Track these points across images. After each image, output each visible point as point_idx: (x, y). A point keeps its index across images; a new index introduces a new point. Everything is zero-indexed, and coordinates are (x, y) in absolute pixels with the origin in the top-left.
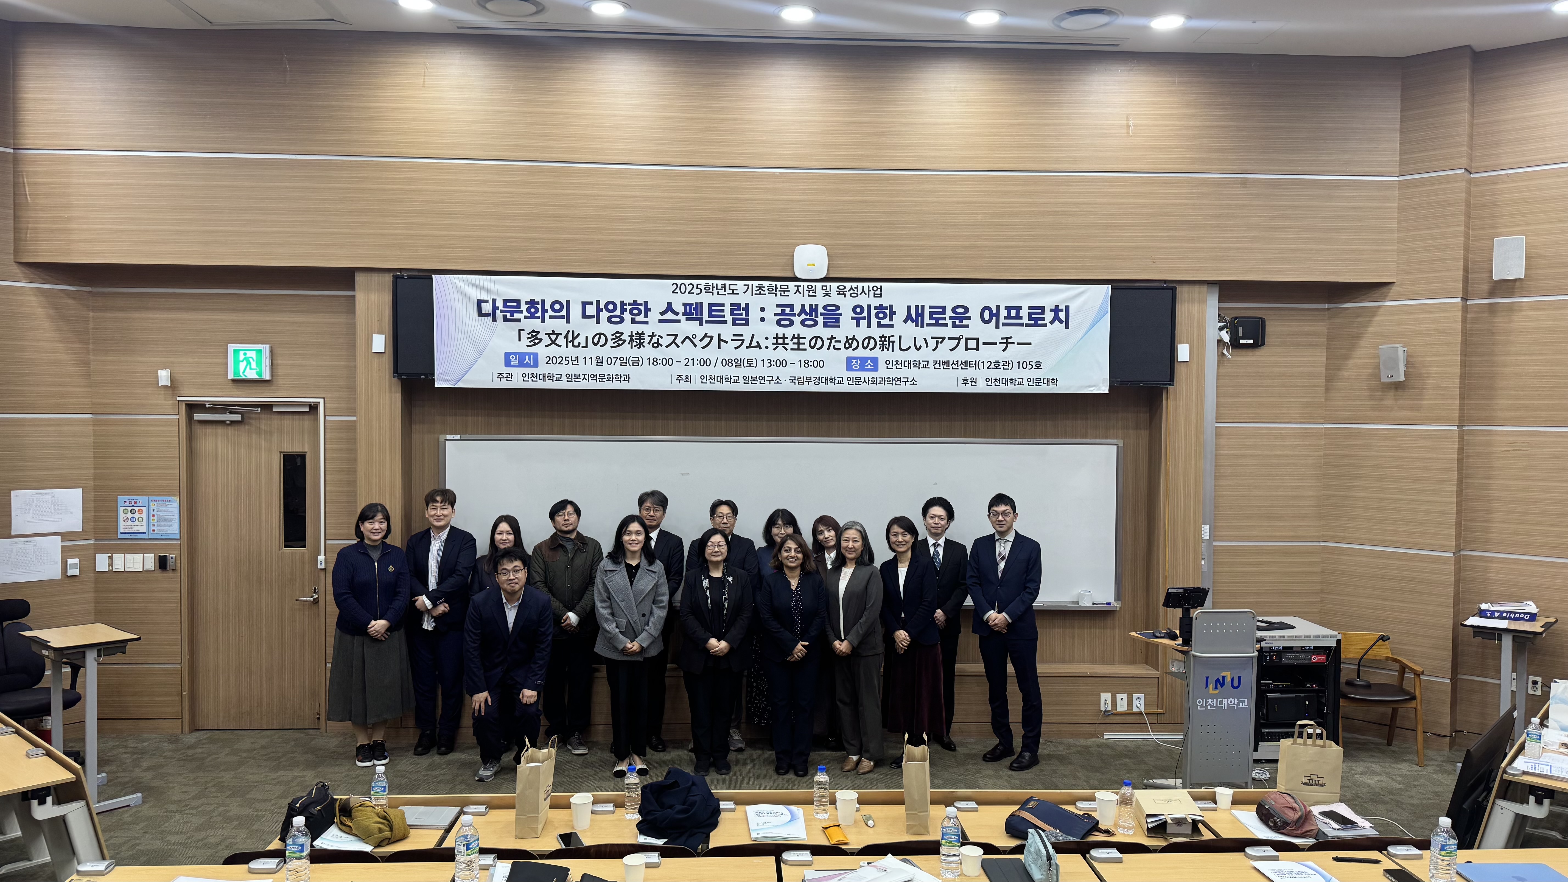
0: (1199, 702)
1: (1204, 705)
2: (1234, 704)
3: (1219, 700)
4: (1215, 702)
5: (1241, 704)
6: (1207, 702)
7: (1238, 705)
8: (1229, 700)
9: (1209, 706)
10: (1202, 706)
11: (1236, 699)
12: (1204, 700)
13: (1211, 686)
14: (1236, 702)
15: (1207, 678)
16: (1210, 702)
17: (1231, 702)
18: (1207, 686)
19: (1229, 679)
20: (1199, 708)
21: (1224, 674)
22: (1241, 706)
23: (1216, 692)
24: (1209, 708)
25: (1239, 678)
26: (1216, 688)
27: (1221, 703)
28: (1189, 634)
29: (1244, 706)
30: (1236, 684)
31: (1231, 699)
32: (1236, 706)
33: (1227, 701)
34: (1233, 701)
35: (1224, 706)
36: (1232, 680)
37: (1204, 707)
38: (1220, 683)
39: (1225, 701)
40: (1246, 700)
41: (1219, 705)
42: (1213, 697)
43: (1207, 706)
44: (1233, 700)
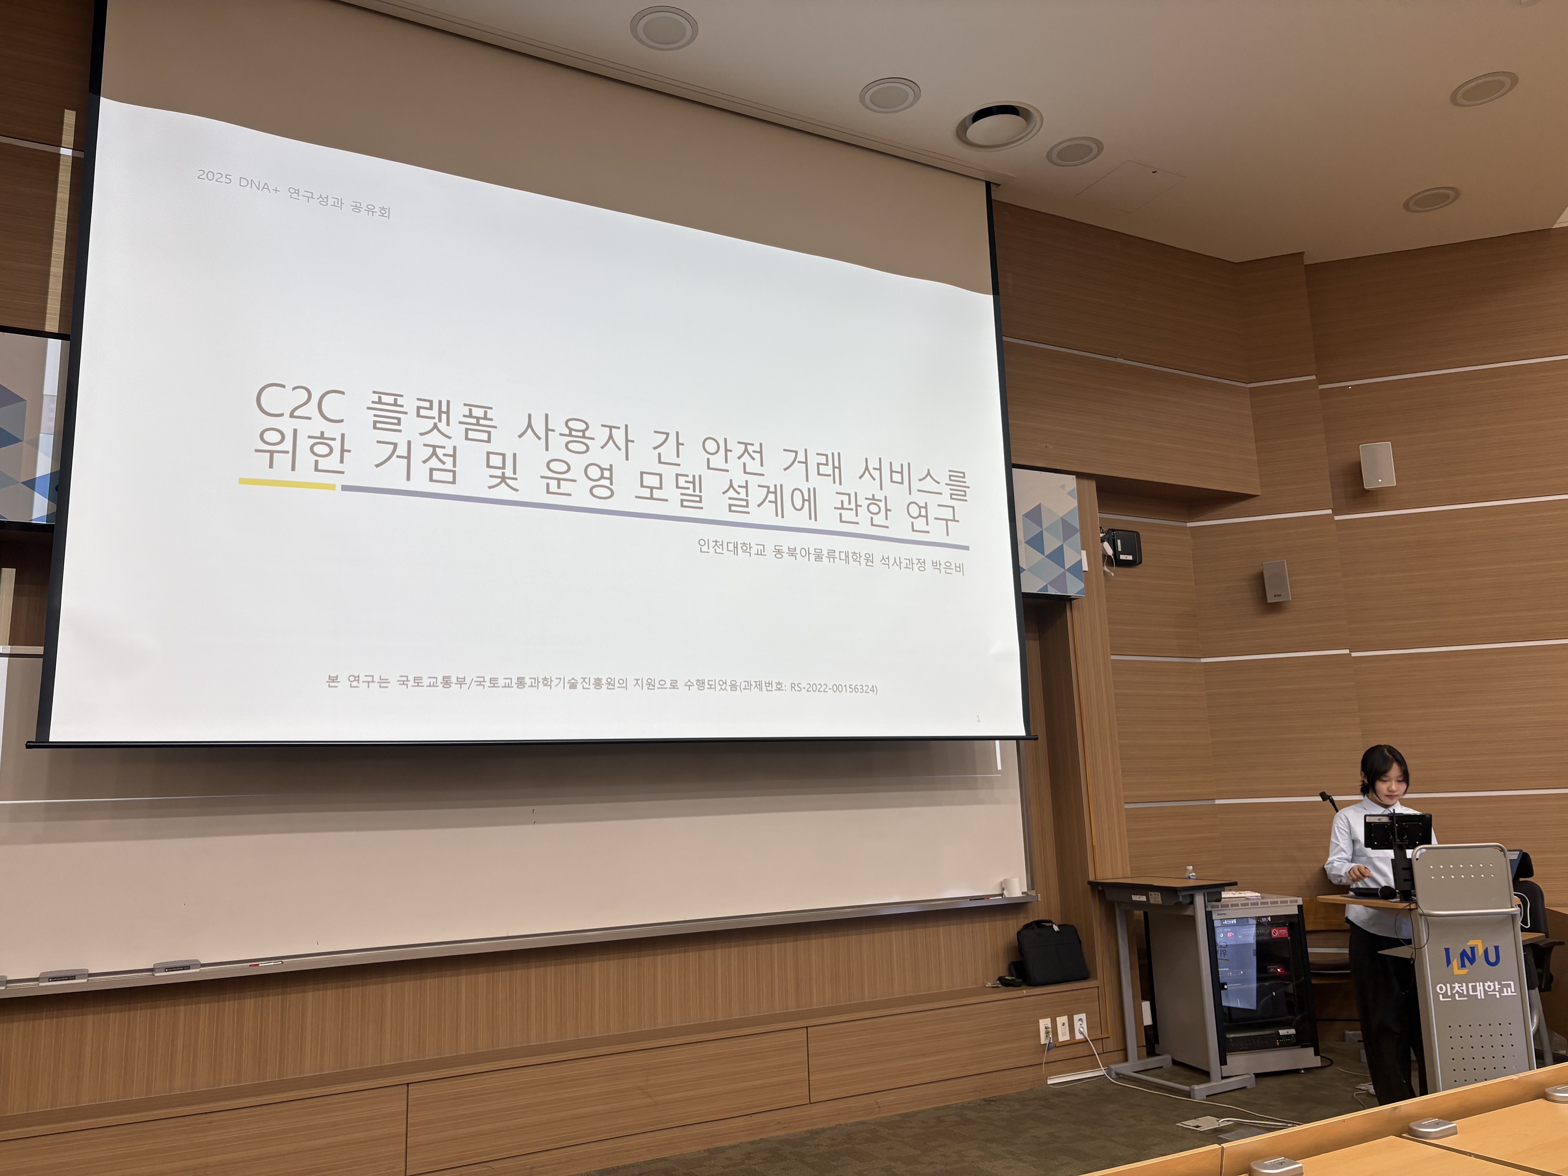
0: (1441, 989)
1: (1449, 994)
2: (1494, 990)
3: (1470, 985)
4: (1464, 988)
5: (1505, 989)
6: (1452, 988)
7: (1501, 991)
8: (1486, 984)
9: (1457, 995)
10: (1445, 995)
11: (1496, 983)
12: (1448, 985)
13: (1455, 963)
14: (1497, 987)
15: (1447, 950)
16: (1457, 988)
17: (1489, 987)
18: (1449, 962)
19: (1480, 951)
20: (1441, 999)
21: (1472, 943)
22: (1506, 994)
23: (1464, 971)
24: (1457, 998)
25: (1497, 948)
26: (1463, 965)
27: (1474, 989)
28: (1409, 883)
29: (1510, 994)
30: (1492, 959)
31: (1489, 983)
32: (1497, 993)
33: (1484, 986)
34: (1493, 986)
35: (1480, 994)
36: (1486, 952)
37: (1449, 997)
38: (1467, 957)
39: (1480, 987)
40: (1512, 983)
41: (1471, 993)
42: (1461, 980)
43: (1453, 996)
44: (1491, 984)
